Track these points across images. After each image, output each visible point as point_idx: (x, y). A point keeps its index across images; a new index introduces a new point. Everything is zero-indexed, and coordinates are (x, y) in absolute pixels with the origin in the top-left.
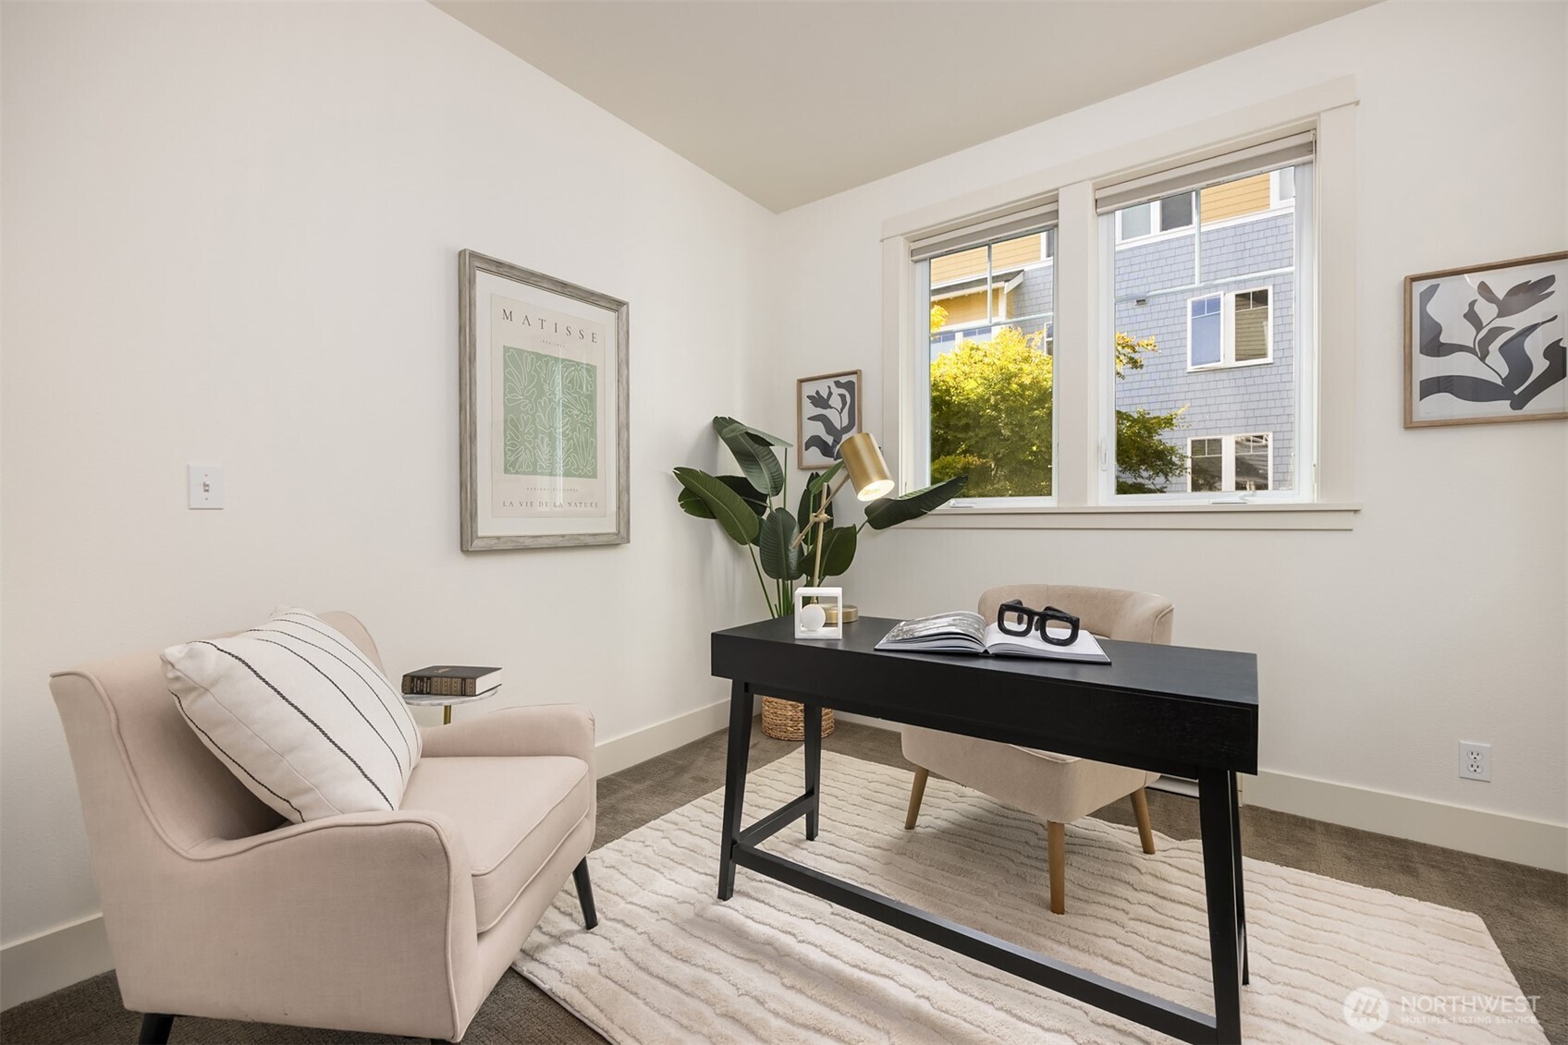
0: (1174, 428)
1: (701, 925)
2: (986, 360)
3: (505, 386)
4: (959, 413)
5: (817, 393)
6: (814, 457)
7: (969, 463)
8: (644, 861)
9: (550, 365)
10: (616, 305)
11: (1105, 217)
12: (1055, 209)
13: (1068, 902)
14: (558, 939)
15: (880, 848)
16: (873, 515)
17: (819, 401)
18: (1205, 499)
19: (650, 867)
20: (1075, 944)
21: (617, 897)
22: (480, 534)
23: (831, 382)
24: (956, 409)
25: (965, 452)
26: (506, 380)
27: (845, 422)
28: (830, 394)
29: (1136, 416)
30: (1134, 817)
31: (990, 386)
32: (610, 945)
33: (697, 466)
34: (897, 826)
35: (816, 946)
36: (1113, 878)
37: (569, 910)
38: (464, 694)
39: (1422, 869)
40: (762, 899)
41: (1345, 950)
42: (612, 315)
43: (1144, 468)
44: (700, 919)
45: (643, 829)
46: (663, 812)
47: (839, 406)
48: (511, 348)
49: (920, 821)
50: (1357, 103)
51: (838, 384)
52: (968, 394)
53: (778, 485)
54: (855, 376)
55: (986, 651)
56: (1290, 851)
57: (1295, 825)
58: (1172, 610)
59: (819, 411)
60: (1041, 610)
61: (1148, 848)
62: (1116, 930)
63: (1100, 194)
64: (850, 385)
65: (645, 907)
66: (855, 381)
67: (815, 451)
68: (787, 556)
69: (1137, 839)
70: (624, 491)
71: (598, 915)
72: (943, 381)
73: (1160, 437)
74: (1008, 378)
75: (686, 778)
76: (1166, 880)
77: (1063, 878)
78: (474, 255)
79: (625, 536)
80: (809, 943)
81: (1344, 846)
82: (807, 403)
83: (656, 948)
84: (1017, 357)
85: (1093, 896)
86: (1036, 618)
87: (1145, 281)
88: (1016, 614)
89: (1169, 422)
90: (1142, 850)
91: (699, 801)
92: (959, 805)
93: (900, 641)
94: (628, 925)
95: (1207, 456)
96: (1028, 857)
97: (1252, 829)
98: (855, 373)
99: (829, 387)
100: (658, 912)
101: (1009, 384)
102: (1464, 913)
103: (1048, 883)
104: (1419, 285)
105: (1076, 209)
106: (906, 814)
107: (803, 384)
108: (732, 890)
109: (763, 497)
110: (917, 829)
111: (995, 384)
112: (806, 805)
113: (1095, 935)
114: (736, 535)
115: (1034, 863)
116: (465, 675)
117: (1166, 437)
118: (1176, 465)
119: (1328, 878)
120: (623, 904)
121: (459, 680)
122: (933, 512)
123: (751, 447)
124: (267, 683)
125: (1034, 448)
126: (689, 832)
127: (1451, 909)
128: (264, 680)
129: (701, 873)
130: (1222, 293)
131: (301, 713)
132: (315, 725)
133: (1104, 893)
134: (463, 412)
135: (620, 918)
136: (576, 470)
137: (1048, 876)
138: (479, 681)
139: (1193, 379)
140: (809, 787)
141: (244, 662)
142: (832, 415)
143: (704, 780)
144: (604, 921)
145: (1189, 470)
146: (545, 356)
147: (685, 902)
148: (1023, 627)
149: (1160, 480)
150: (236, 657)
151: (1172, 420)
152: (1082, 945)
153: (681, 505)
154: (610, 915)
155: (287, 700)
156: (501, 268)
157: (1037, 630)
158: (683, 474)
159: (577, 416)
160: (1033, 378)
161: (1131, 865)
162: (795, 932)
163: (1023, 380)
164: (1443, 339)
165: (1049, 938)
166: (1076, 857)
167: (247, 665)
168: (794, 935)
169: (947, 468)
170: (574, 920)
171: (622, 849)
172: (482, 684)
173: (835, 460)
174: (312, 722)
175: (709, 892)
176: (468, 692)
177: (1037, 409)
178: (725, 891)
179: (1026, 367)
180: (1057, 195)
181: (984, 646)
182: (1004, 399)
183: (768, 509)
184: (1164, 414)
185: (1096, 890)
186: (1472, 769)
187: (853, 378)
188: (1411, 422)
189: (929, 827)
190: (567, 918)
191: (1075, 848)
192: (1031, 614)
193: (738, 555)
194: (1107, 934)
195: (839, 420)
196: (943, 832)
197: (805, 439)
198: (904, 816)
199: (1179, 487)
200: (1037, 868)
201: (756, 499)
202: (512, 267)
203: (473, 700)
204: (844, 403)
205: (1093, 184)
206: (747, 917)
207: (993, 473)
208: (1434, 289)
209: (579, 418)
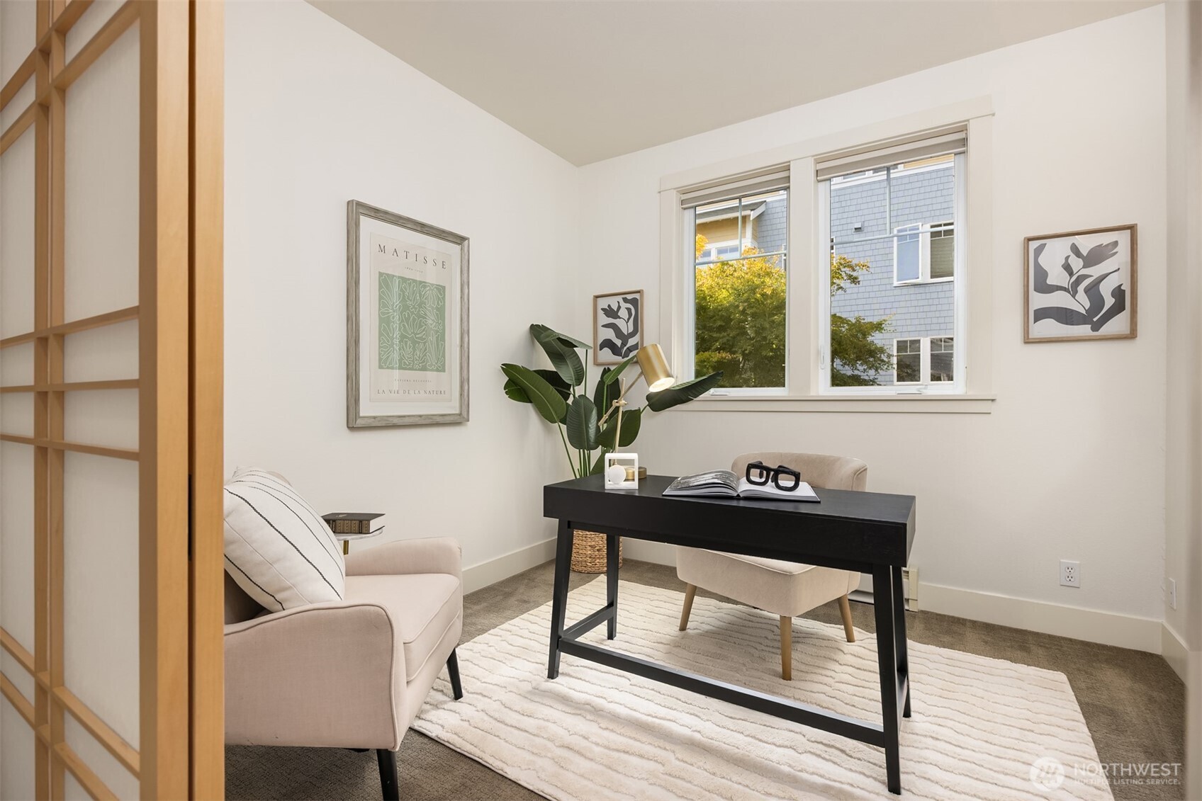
0: (883, 331)
1: (536, 694)
2: (736, 274)
3: (379, 302)
4: (714, 316)
5: (609, 306)
6: (607, 355)
7: (722, 358)
8: (490, 656)
9: (412, 286)
10: (460, 240)
11: (824, 183)
12: (787, 175)
13: (794, 673)
14: (436, 706)
15: (662, 643)
16: (652, 401)
17: (610, 312)
18: (908, 388)
19: (495, 659)
20: (798, 697)
21: (474, 679)
22: (361, 415)
23: (620, 298)
24: (711, 314)
25: (718, 350)
26: (380, 298)
27: (631, 329)
28: (619, 307)
29: (854, 321)
30: (841, 620)
31: (740, 295)
32: (475, 709)
33: (519, 363)
34: (674, 629)
35: (621, 704)
36: (824, 657)
37: (441, 688)
38: (360, 532)
39: (1033, 648)
40: (579, 677)
41: (975, 696)
42: (459, 247)
43: (859, 363)
44: (536, 691)
45: (486, 635)
46: (498, 624)
47: (626, 317)
48: (384, 273)
49: (689, 625)
50: (993, 115)
51: (625, 300)
52: (721, 301)
53: (580, 376)
54: (639, 294)
55: (738, 495)
56: (947, 639)
57: (952, 622)
58: (866, 469)
59: (611, 320)
60: (776, 467)
61: (850, 639)
62: (826, 689)
63: (820, 166)
64: (634, 301)
65: (496, 685)
66: (638, 297)
67: (607, 350)
68: (587, 432)
69: (843, 634)
70: (464, 382)
71: (463, 691)
72: (701, 291)
73: (873, 338)
74: (753, 290)
75: (512, 601)
76: (861, 658)
77: (791, 658)
78: (359, 204)
79: (466, 416)
80: (616, 703)
81: (984, 634)
82: (601, 314)
83: (507, 709)
84: (761, 272)
85: (811, 669)
86: (772, 473)
87: (861, 213)
88: (759, 471)
89: (878, 327)
90: (846, 640)
91: (525, 616)
92: (719, 614)
93: (680, 489)
94: (485, 696)
95: (908, 353)
96: (767, 646)
97: (923, 625)
98: (638, 292)
99: (618, 302)
100: (505, 687)
101: (754, 294)
102: (1056, 672)
103: (781, 662)
104: (1034, 243)
105: (802, 175)
106: (680, 621)
107: (598, 299)
108: (558, 672)
109: (568, 386)
110: (688, 631)
111: (743, 294)
112: (608, 614)
113: (811, 692)
114: (547, 415)
115: (771, 649)
116: (361, 518)
117: (876, 339)
118: (884, 361)
119: (970, 654)
120: (479, 683)
121: (357, 522)
122: (697, 399)
123: (561, 348)
124: (261, 515)
125: (774, 346)
126: (521, 636)
127: (1048, 671)
128: (259, 513)
129: (533, 662)
130: (920, 224)
131: (283, 536)
132: (292, 544)
133: (819, 667)
134: (350, 322)
135: (479, 692)
136: (431, 366)
137: (780, 657)
138: (372, 522)
139: (897, 292)
140: (610, 601)
141: (246, 501)
142: (621, 324)
143: (525, 602)
144: (467, 694)
145: (895, 366)
146: (409, 279)
147: (525, 681)
148: (763, 480)
149: (872, 372)
150: (241, 498)
151: (881, 325)
152: (802, 698)
153: (506, 393)
154: (471, 690)
155: (273, 527)
156: (377, 213)
157: (772, 482)
158: (508, 369)
159: (431, 325)
160: (773, 290)
161: (837, 648)
162: (605, 696)
163: (765, 291)
164: (1049, 282)
165: (781, 694)
166: (800, 645)
167: (248, 503)
168: (605, 698)
169: (705, 361)
170: (445, 694)
171: (472, 648)
172: (374, 524)
173: (623, 358)
174: (290, 542)
175: (541, 675)
176: (364, 531)
177: (776, 314)
178: (553, 673)
179: (767, 280)
180: (789, 165)
181: (737, 492)
182: (750, 306)
183: (571, 396)
184: (875, 320)
185: (814, 666)
186: (1068, 579)
187: (637, 296)
188: (1028, 338)
189: (697, 629)
190: (440, 693)
191: (799, 640)
192: (768, 470)
193: (549, 431)
194: (820, 691)
195: (626, 328)
196: (707, 632)
197: (600, 341)
198: (678, 622)
199: (887, 378)
200: (773, 653)
201: (564, 388)
202: (386, 213)
203: (368, 537)
204: (630, 315)
205: (815, 159)
206: (570, 688)
207: (741, 365)
208: (1043, 246)
209: (433, 326)
